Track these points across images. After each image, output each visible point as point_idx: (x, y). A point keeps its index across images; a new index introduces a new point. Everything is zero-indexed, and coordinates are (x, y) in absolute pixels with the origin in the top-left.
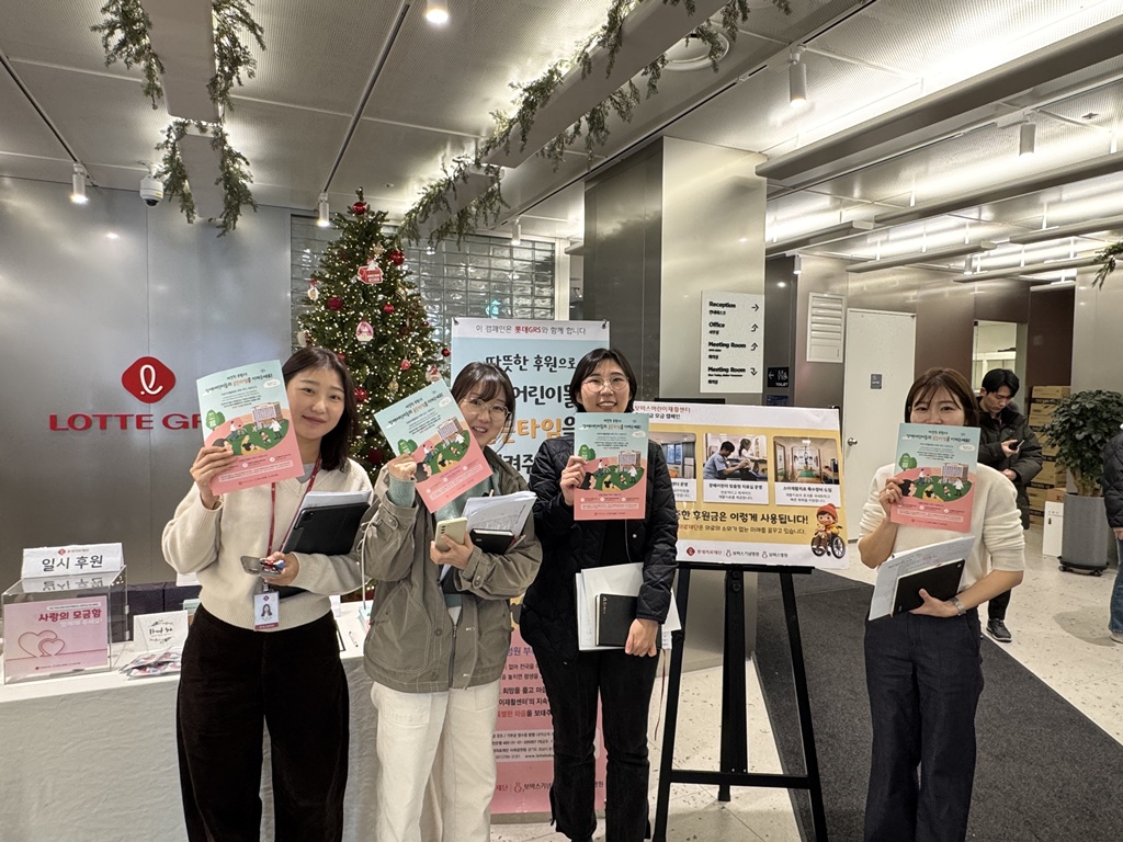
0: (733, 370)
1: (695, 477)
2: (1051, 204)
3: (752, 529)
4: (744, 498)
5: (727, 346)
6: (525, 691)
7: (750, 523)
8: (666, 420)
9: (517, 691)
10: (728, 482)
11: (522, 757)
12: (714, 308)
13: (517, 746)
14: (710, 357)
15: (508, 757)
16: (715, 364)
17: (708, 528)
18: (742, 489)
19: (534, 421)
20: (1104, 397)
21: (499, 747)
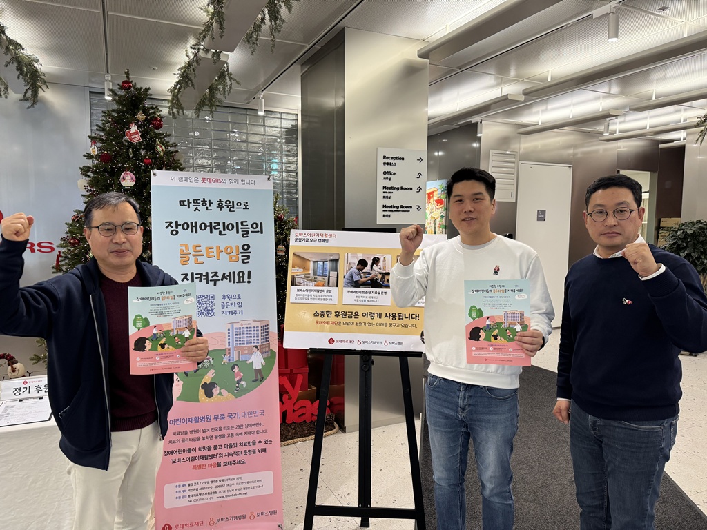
0: (402, 207)
1: (337, 286)
2: (658, 80)
3: (378, 324)
4: (373, 301)
5: (398, 189)
6: (215, 448)
7: (376, 320)
8: (317, 244)
9: (209, 449)
10: (361, 289)
11: (214, 498)
12: (387, 161)
13: (210, 490)
14: (384, 197)
15: (203, 499)
16: (388, 203)
17: (345, 323)
18: (372, 295)
19: (218, 247)
20: (701, 225)
21: (196, 492)
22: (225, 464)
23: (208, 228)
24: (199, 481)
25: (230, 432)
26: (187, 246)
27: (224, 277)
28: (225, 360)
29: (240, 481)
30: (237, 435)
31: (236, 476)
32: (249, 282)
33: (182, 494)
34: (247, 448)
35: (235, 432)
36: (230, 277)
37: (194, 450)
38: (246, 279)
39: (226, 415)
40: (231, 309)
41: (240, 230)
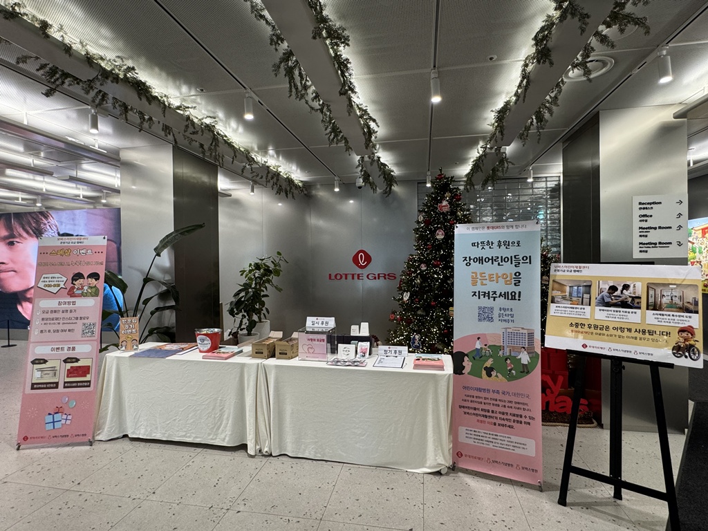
1: (590, 305)
6: (493, 412)
9: (489, 411)
11: (491, 446)
15: (483, 444)
19: (497, 274)
21: (478, 438)
22: (499, 425)
23: (491, 261)
24: (481, 431)
25: (504, 404)
26: (476, 273)
27: (500, 295)
28: (501, 353)
29: (509, 440)
30: (508, 407)
31: (507, 436)
32: (519, 300)
33: (470, 436)
34: (516, 418)
35: (507, 404)
36: (505, 295)
37: (478, 409)
38: (517, 298)
39: (501, 391)
40: (506, 318)
41: (513, 262)
